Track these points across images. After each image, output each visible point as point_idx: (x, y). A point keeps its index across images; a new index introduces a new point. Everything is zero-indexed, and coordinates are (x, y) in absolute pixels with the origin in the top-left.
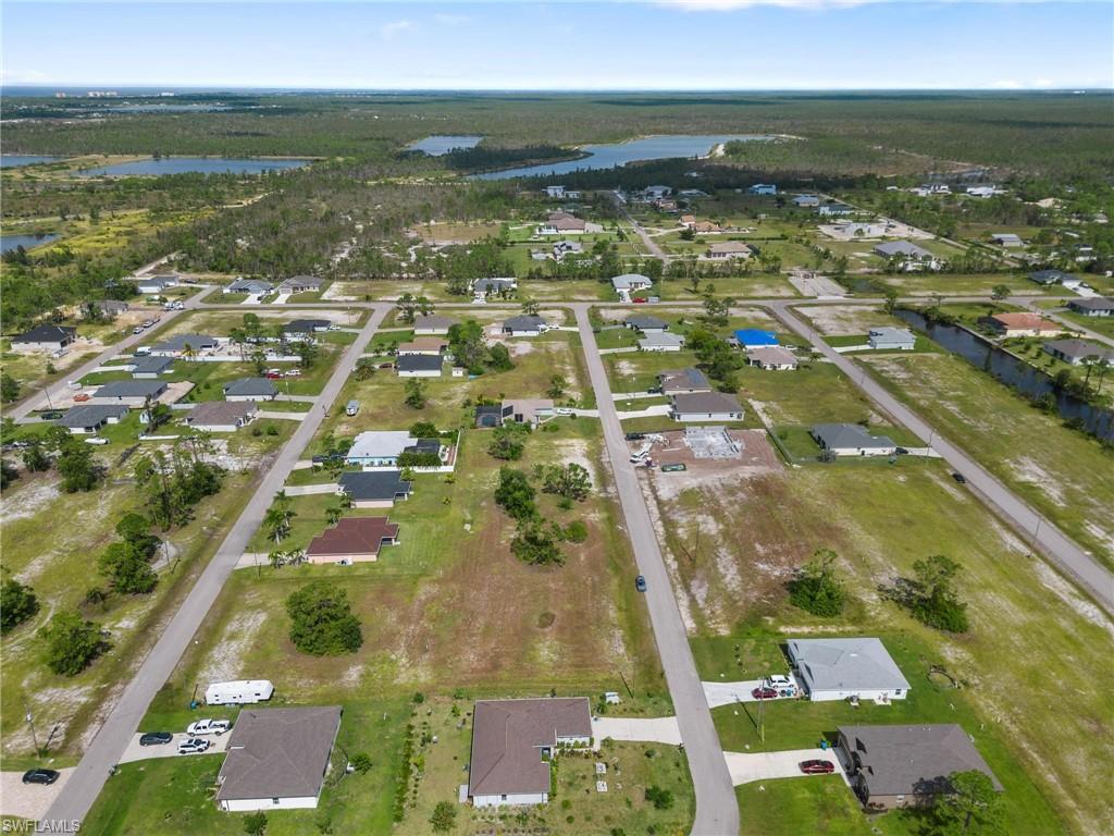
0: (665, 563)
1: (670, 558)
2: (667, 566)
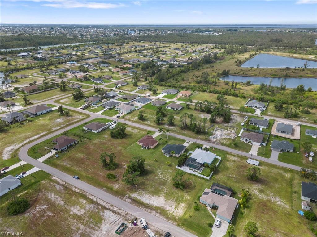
0: (77, 188)
1: (77, 191)
2: (75, 187)
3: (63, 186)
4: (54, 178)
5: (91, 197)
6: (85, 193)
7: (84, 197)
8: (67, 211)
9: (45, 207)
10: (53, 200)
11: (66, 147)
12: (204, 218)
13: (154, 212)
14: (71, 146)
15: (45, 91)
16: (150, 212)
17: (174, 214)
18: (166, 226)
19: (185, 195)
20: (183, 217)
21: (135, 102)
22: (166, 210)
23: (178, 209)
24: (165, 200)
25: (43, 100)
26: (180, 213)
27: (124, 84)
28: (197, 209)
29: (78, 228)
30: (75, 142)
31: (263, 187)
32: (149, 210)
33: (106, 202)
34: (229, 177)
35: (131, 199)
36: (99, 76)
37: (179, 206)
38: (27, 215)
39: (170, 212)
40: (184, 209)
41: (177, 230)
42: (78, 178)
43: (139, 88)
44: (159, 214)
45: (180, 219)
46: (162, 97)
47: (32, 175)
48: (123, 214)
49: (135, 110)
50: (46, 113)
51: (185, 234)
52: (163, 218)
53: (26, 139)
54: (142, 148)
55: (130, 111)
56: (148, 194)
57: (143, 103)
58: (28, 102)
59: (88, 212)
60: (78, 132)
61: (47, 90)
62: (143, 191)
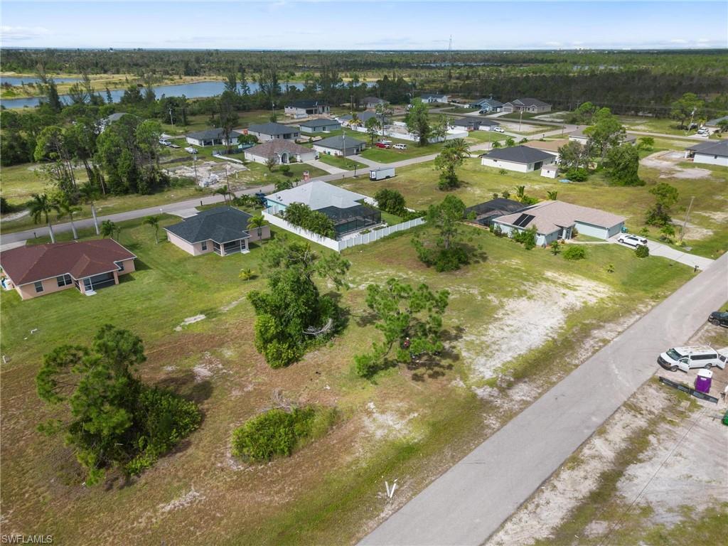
19: (498, 263)
23: (577, 286)
26: (597, 286)
28: (580, 255)
37: (558, 281)
54: (89, 292)
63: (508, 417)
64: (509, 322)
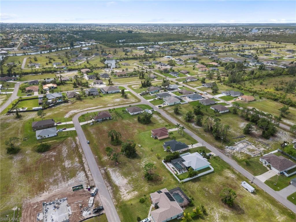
1: (81, 151)
2: (82, 149)
3: (77, 145)
4: (77, 138)
5: (83, 159)
6: (83, 155)
7: (80, 157)
8: (63, 161)
9: (55, 154)
10: (63, 152)
11: (102, 119)
12: (140, 211)
13: (110, 188)
14: (106, 120)
15: (129, 77)
16: (107, 187)
17: (122, 196)
18: (108, 201)
19: (146, 186)
20: (126, 202)
21: (186, 97)
22: (119, 191)
23: (128, 194)
24: (127, 183)
25: (122, 83)
26: (127, 198)
27: (193, 80)
28: (142, 201)
29: (57, 175)
30: (110, 118)
31: (232, 214)
32: (108, 185)
33: (88, 166)
34: (204, 189)
35: (105, 171)
36: (178, 70)
37: (132, 192)
38: (43, 154)
39: (121, 194)
40: (134, 196)
41: (112, 209)
42: (89, 143)
43: (203, 85)
44: (112, 191)
45: (122, 202)
46: (219, 98)
47: (67, 132)
48: (90, 179)
49: (180, 104)
50: (115, 93)
51: (114, 214)
52: (111, 195)
53: (87, 107)
54: (152, 137)
55: (174, 104)
56: (119, 173)
57: (193, 100)
58: (111, 83)
59: (72, 167)
60: (120, 112)
61: (131, 76)
62: (119, 169)
63: (99, 168)
64: (120, 177)
